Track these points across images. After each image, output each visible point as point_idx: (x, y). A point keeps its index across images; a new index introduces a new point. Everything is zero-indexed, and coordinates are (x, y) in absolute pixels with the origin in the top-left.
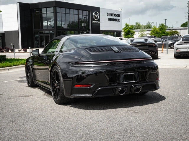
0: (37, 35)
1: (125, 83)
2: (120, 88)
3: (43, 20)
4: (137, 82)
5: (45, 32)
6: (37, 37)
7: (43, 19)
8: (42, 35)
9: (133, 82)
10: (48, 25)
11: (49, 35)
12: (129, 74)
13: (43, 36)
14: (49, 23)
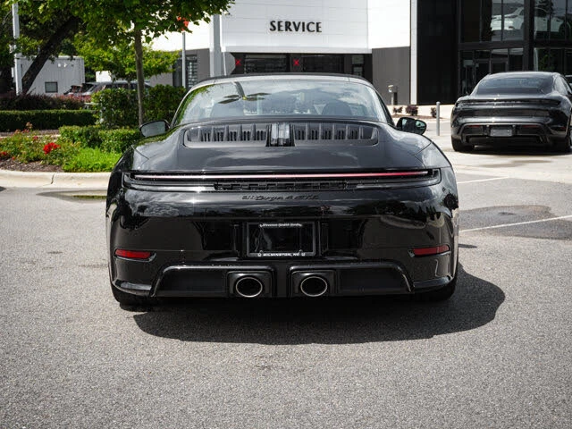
0: (469, 63)
1: (263, 258)
2: (241, 275)
3: (493, 11)
4: (311, 257)
5: (495, 51)
6: (470, 68)
7: (494, 7)
8: (484, 60)
9: (298, 254)
10: (506, 28)
11: (507, 63)
12: (280, 225)
13: (488, 64)
14: (509, 23)
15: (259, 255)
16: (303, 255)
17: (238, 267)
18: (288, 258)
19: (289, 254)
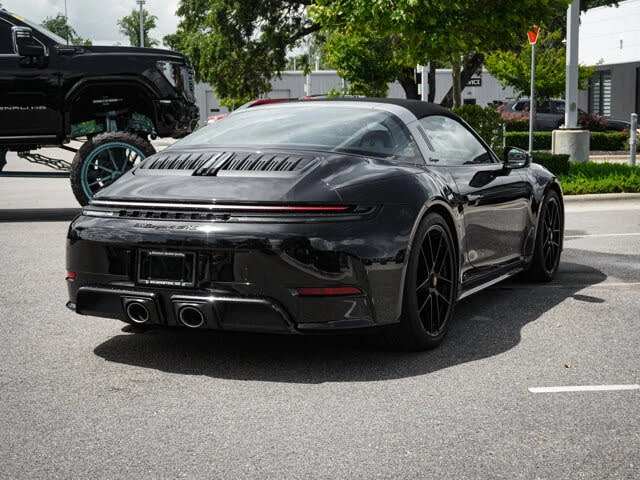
1: (151, 285)
4: (190, 287)
9: (179, 284)
12: (167, 254)
15: (147, 282)
16: (184, 284)
17: (135, 293)
18: (171, 286)
19: (172, 283)
